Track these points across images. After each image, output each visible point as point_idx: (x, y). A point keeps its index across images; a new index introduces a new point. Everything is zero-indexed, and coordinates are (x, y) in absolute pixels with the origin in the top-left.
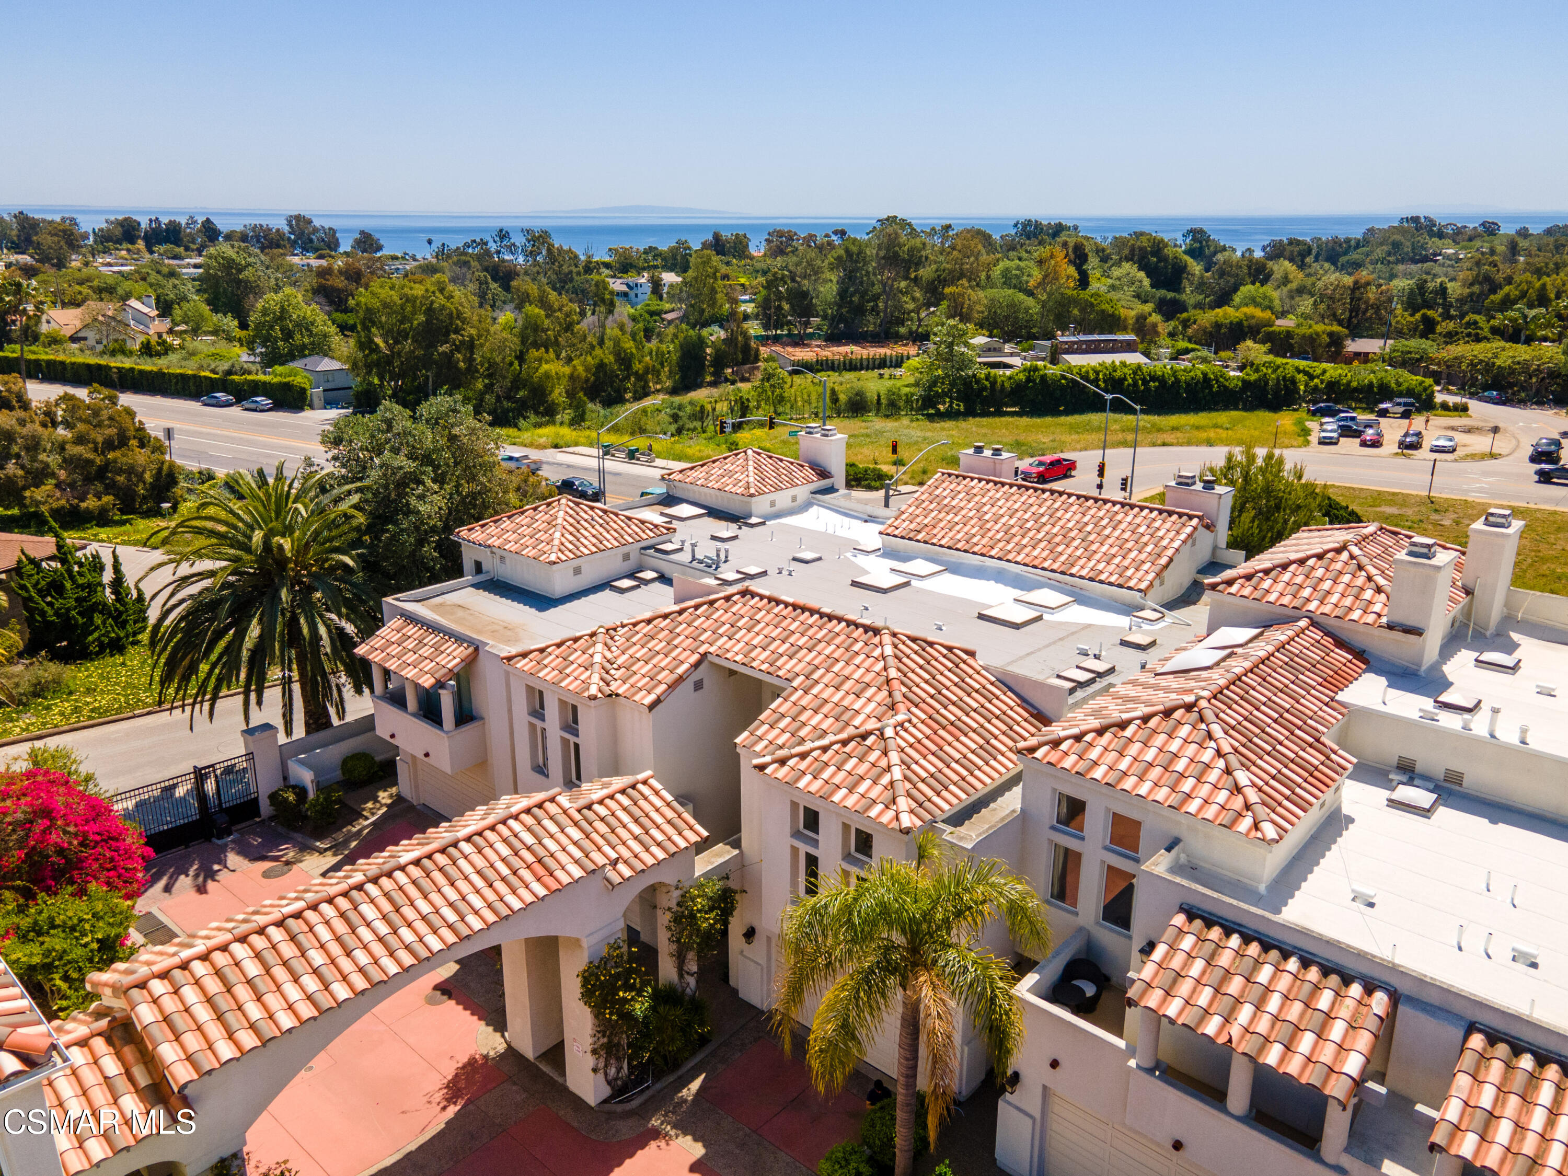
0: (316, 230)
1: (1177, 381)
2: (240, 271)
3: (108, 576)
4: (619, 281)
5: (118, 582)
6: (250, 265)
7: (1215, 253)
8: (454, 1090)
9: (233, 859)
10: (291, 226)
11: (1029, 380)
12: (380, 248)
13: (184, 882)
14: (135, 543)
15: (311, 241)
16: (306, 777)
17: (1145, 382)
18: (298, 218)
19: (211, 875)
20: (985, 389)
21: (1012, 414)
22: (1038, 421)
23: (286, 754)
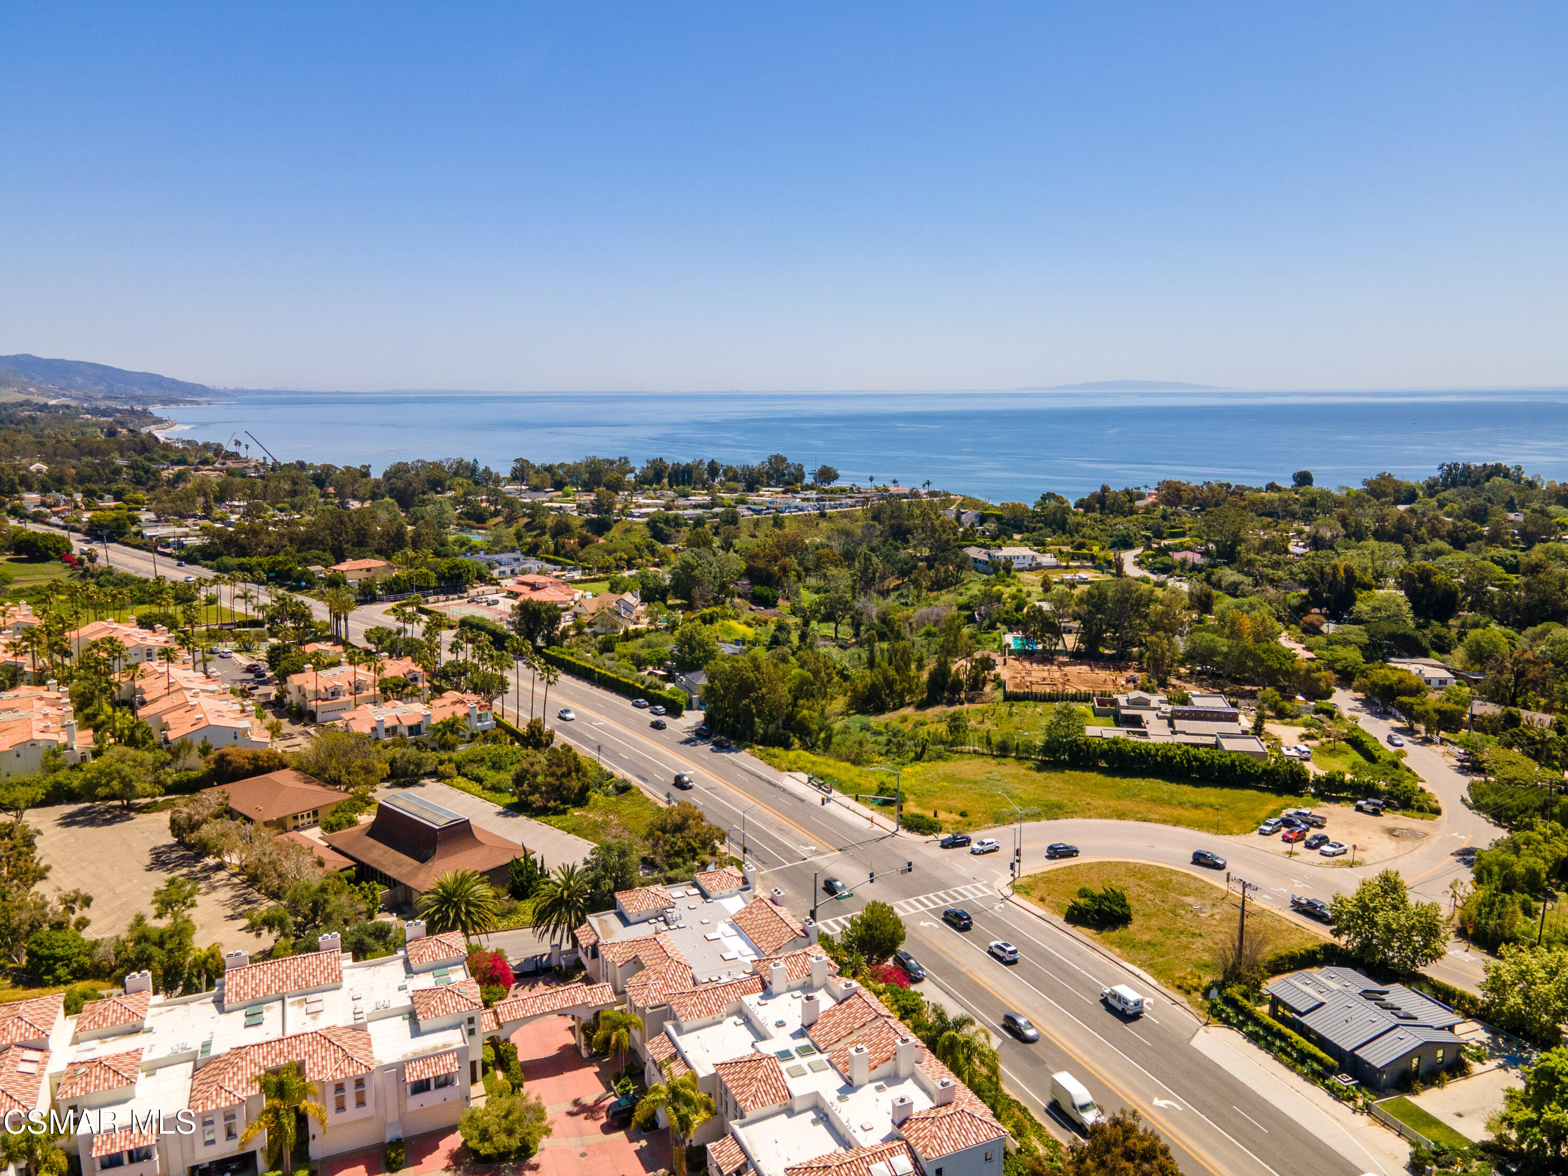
0: (788, 466)
1: (1213, 763)
2: (693, 569)
3: (539, 865)
4: (984, 551)
5: (542, 868)
6: (699, 565)
8: (560, 1049)
9: (541, 984)
10: (770, 463)
11: (1110, 750)
12: (836, 477)
13: (527, 988)
14: (563, 829)
15: (784, 475)
16: (563, 963)
17: (1189, 761)
18: (777, 457)
19: (533, 987)
20: (1082, 750)
21: (1101, 771)
22: (1109, 779)
23: (561, 954)
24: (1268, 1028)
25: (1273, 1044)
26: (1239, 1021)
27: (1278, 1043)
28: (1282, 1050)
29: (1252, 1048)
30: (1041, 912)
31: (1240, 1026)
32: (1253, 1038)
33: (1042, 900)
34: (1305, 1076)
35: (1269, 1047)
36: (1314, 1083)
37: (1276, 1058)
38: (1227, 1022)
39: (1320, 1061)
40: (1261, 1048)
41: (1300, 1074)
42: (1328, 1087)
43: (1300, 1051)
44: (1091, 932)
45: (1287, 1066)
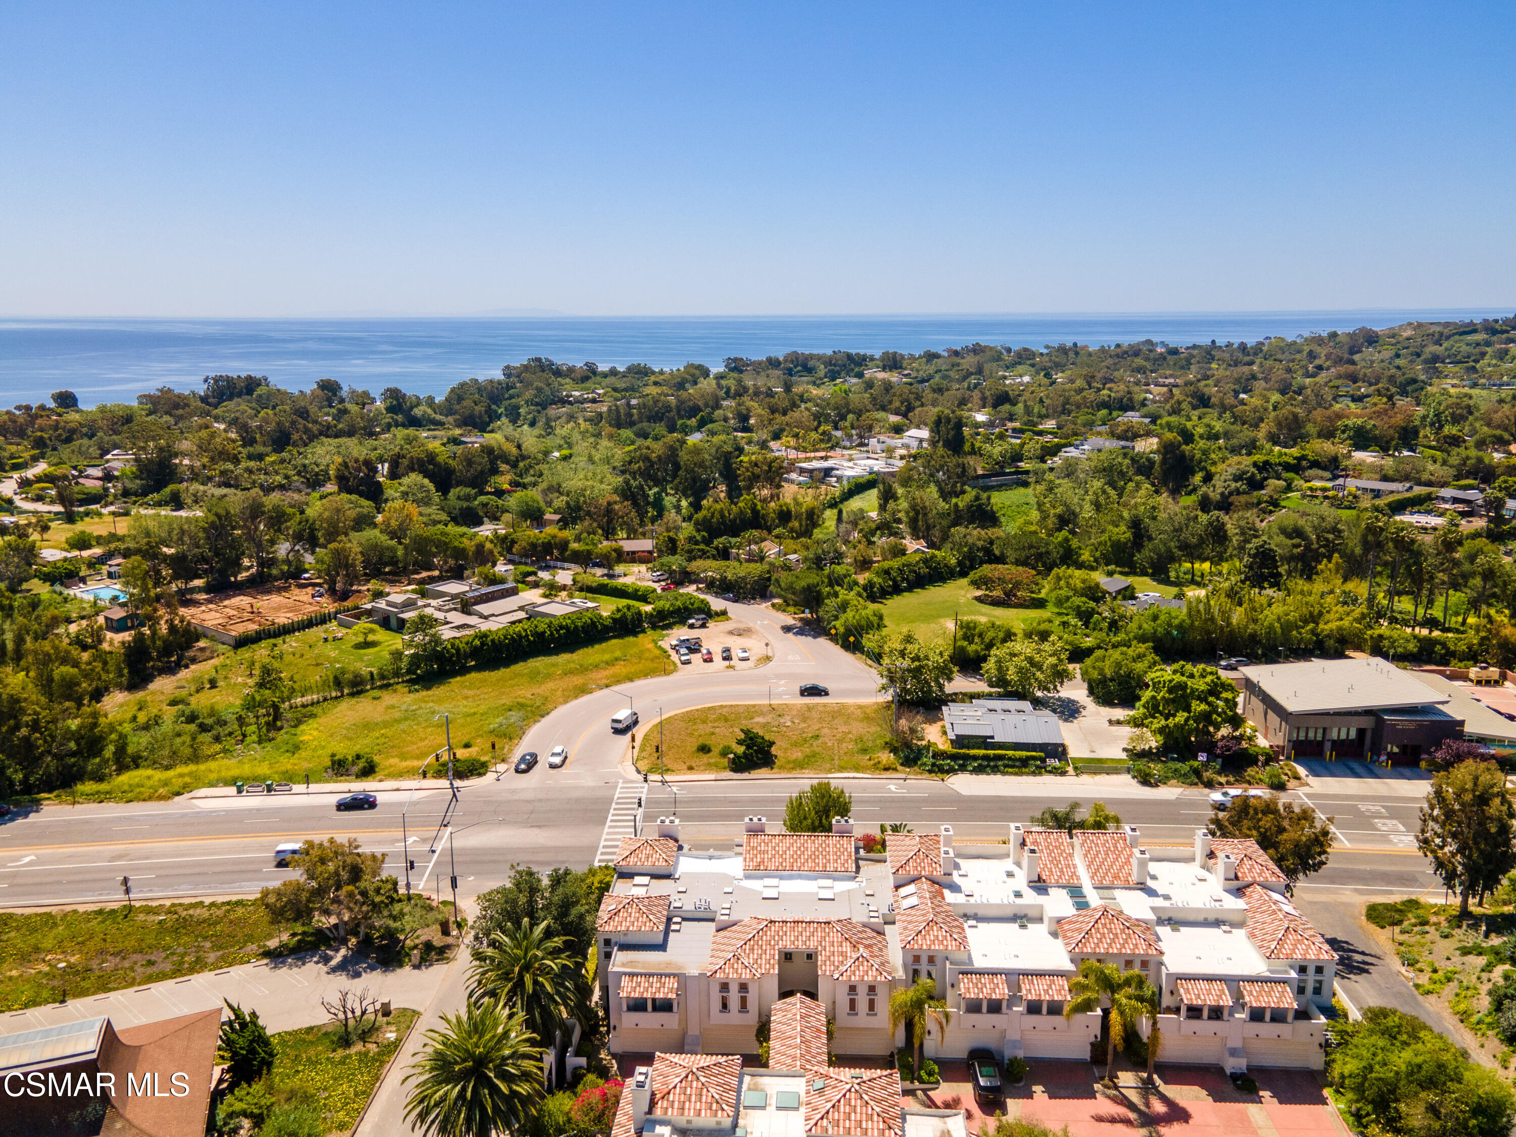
1: (576, 627)
7: (411, 408)
17: (558, 631)
24: (986, 758)
25: (996, 766)
26: (960, 765)
27: (1000, 763)
28: (1006, 766)
29: (983, 778)
30: (713, 777)
31: (963, 769)
32: (979, 770)
33: (691, 768)
34: (1034, 773)
35: (995, 770)
36: (1040, 774)
37: (1004, 773)
38: (951, 771)
39: (1034, 758)
40: (988, 774)
41: (1028, 774)
42: (1050, 772)
43: (1020, 759)
44: (763, 770)
45: (1016, 774)
